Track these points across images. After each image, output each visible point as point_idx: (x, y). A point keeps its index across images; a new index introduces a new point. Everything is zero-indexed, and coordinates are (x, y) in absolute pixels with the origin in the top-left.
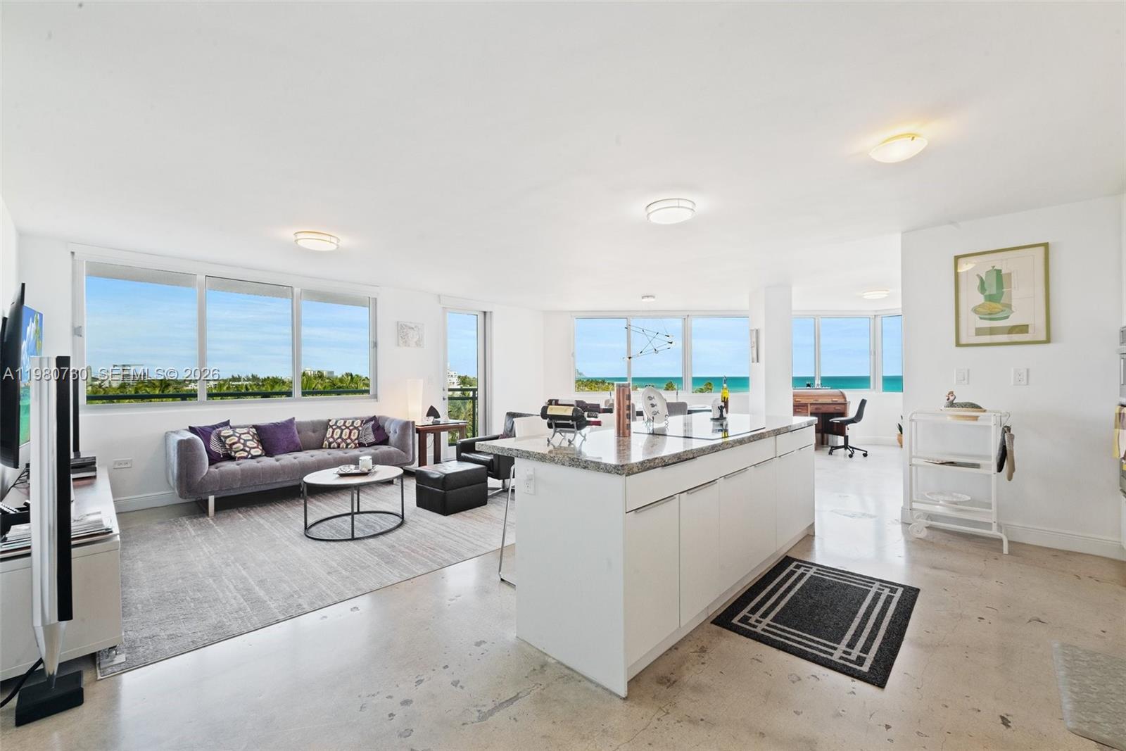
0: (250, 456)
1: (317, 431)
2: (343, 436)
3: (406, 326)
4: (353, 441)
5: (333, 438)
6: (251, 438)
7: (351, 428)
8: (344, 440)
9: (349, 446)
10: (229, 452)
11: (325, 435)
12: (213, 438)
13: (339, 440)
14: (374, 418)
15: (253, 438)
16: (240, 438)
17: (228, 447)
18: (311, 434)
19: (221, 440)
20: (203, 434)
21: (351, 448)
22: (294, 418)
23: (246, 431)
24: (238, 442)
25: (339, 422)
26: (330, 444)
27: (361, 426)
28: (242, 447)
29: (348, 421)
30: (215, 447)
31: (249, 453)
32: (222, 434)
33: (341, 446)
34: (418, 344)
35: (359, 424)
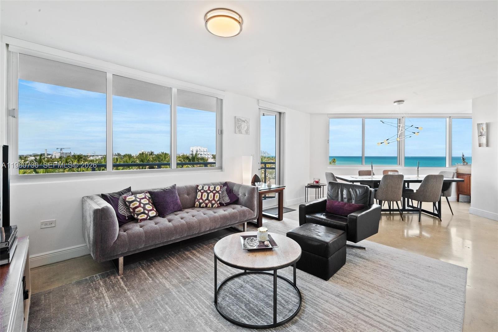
0: (148, 218)
1: (190, 194)
2: (209, 198)
3: (240, 119)
4: (216, 202)
5: (202, 200)
6: (147, 202)
7: (214, 192)
8: (210, 201)
9: (214, 206)
10: (132, 214)
11: (196, 197)
12: (120, 203)
13: (207, 201)
14: (226, 184)
15: (149, 201)
16: (140, 203)
17: (131, 210)
18: (186, 196)
19: (127, 205)
20: (112, 200)
21: (215, 207)
22: (175, 185)
23: (144, 196)
24: (139, 206)
25: (204, 187)
26: (200, 204)
27: (220, 190)
28: (142, 211)
29: (211, 187)
30: (122, 211)
31: (148, 215)
32: (127, 200)
33: (208, 206)
34: (247, 132)
35: (219, 189)
